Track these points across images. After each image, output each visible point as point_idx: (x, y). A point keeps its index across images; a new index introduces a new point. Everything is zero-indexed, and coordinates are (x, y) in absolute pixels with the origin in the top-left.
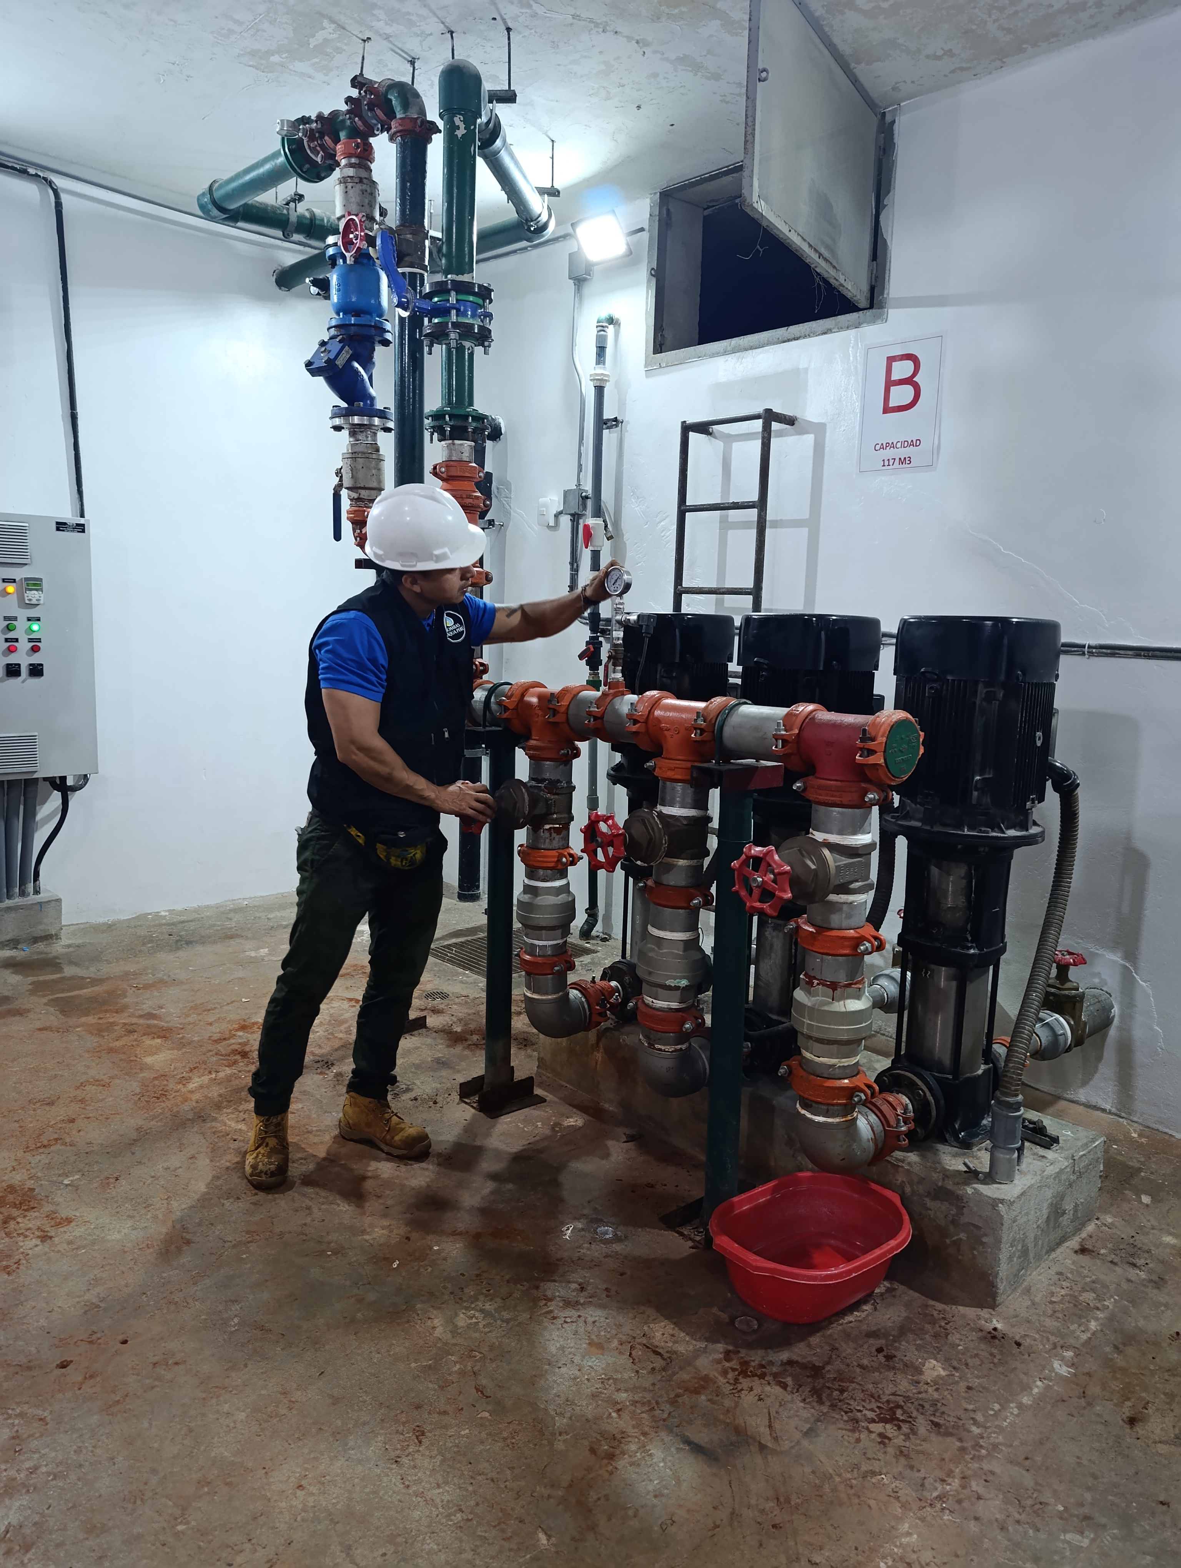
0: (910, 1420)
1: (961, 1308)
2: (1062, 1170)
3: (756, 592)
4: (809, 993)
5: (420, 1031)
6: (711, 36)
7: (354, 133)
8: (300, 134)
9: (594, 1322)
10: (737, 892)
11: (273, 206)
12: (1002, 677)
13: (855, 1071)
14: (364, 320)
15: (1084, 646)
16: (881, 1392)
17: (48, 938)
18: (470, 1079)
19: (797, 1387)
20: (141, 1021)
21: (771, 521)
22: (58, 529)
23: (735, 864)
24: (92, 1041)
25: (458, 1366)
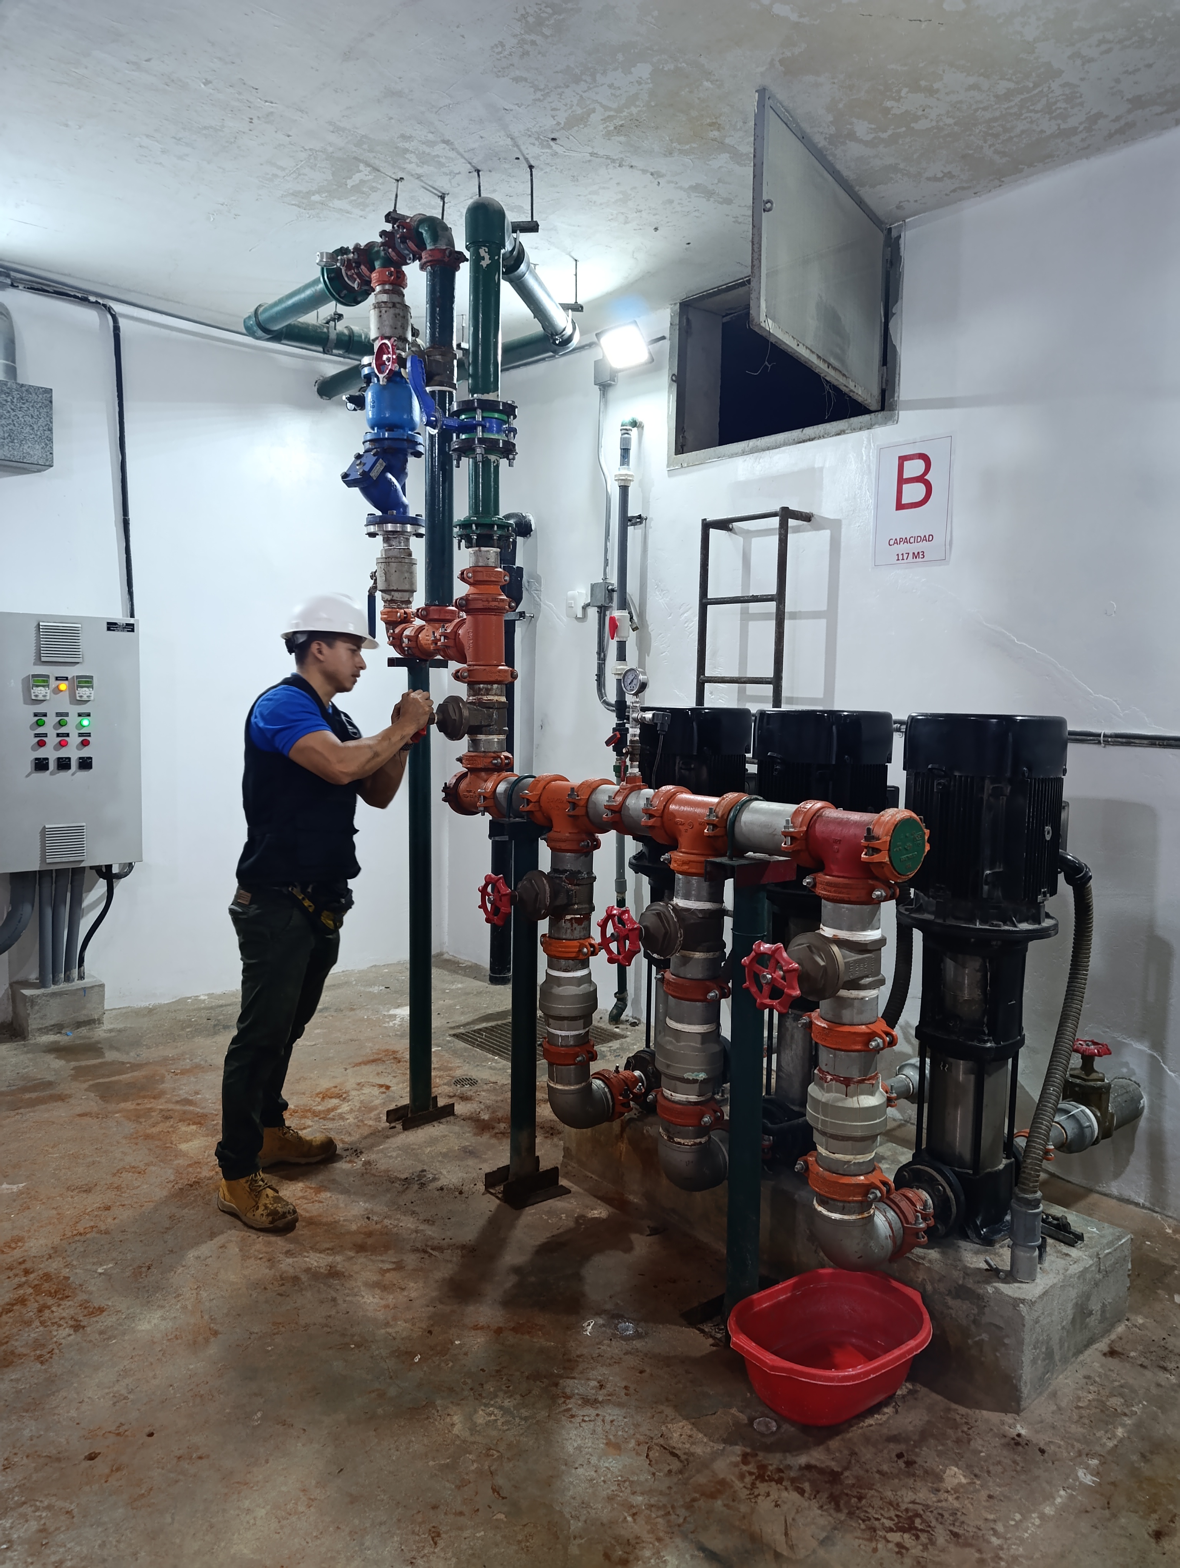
0: (929, 1529)
1: (984, 1412)
2: (1086, 1270)
3: (776, 681)
4: (821, 1087)
5: (448, 1119)
6: (720, 167)
7: (388, 262)
8: (338, 264)
9: (612, 1421)
10: (747, 989)
11: (314, 325)
12: (1008, 774)
13: (871, 1168)
14: (397, 434)
15: (1099, 735)
16: (900, 1500)
17: (91, 1022)
18: (495, 1169)
19: (814, 1493)
20: (178, 1107)
21: (790, 613)
22: (109, 629)
23: (745, 960)
24: (130, 1127)
25: (475, 1465)
